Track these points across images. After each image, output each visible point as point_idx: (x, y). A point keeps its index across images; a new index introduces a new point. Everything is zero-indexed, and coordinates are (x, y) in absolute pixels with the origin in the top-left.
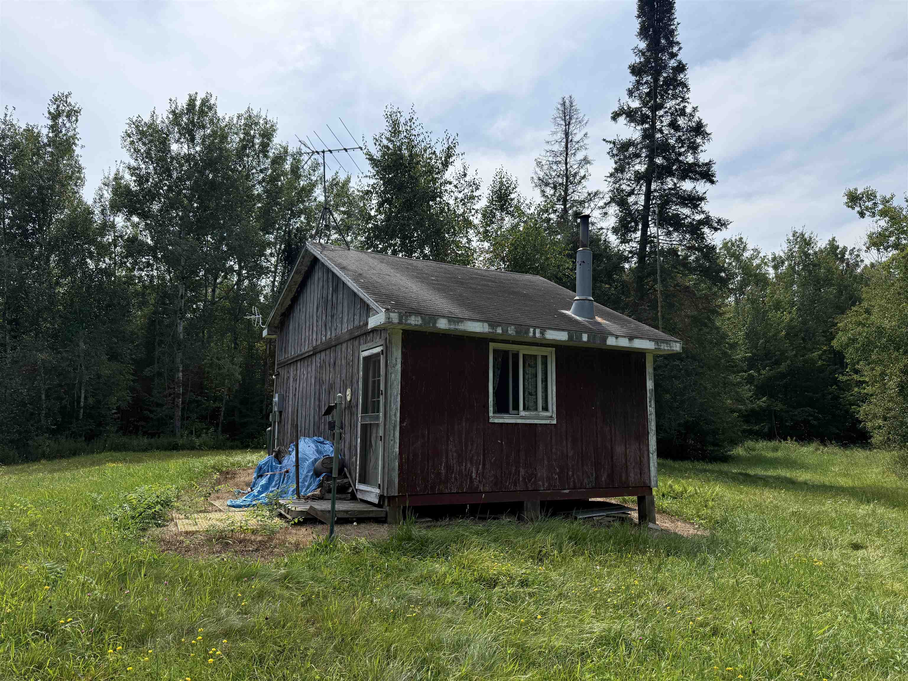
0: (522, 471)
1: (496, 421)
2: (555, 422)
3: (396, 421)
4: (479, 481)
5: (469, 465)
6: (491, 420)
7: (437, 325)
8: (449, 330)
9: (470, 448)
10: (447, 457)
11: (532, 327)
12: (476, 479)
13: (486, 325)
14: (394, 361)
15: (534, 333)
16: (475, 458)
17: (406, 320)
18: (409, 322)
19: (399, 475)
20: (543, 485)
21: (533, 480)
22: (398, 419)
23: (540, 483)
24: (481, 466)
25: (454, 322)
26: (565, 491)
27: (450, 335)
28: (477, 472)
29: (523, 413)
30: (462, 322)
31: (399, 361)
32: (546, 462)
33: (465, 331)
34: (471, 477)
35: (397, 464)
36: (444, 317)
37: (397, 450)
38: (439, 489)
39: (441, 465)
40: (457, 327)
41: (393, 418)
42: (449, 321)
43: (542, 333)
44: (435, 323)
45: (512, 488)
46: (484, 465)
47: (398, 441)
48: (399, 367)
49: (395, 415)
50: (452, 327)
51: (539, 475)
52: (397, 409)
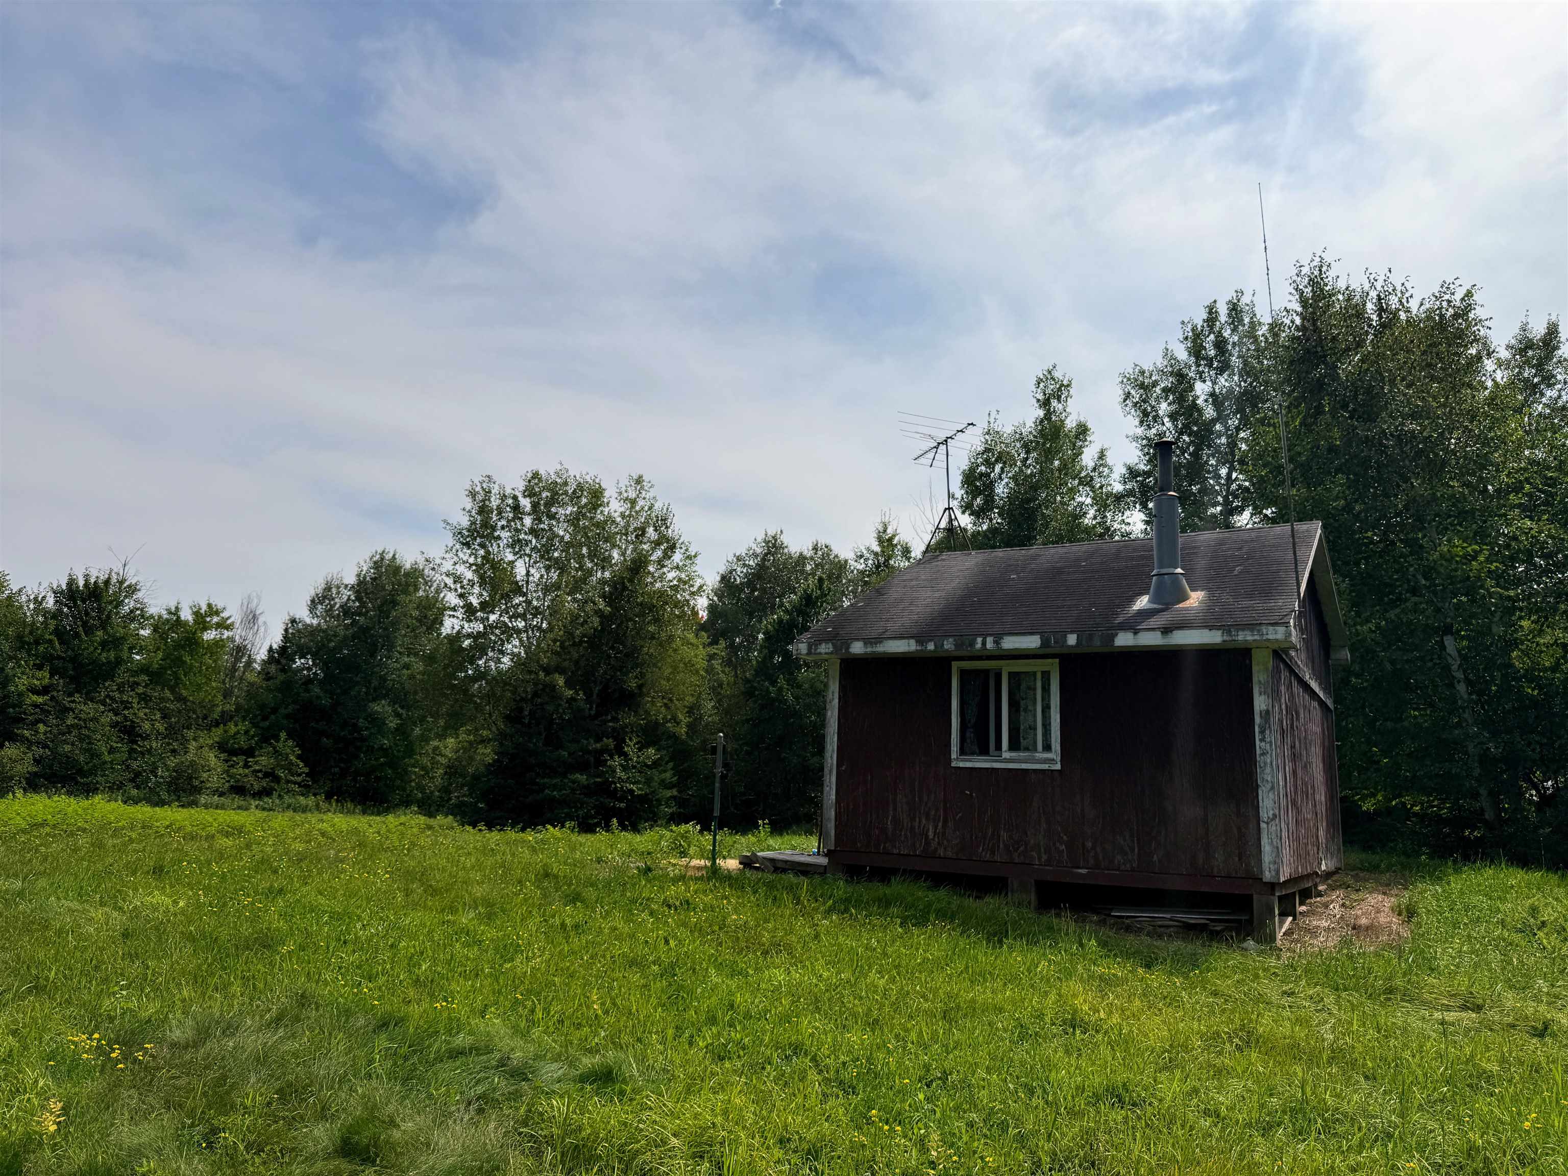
0: (1004, 835)
1: (961, 765)
2: (1058, 767)
3: (832, 764)
4: (939, 843)
5: (924, 821)
6: (953, 764)
7: (851, 650)
8: (866, 653)
9: (925, 798)
10: (895, 809)
11: (980, 635)
12: (933, 839)
13: (912, 642)
14: (831, 696)
15: (984, 643)
16: (933, 813)
17: (816, 650)
18: (819, 651)
19: (836, 826)
20: (1040, 859)
21: (1022, 849)
22: (835, 762)
23: (1034, 854)
24: (940, 824)
25: (871, 643)
26: (1080, 871)
27: (867, 659)
28: (935, 832)
29: (1006, 755)
30: (880, 642)
31: (837, 695)
32: (1044, 825)
33: (885, 653)
34: (927, 836)
35: (833, 813)
36: (858, 640)
37: (834, 797)
38: (884, 848)
39: (887, 819)
40: (874, 649)
41: (829, 761)
42: (865, 644)
43: (997, 642)
44: (848, 647)
45: (988, 857)
46: (945, 822)
47: (834, 787)
48: (836, 701)
49: (832, 757)
50: (869, 650)
51: (1032, 842)
52: (833, 751)
